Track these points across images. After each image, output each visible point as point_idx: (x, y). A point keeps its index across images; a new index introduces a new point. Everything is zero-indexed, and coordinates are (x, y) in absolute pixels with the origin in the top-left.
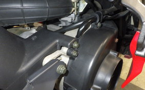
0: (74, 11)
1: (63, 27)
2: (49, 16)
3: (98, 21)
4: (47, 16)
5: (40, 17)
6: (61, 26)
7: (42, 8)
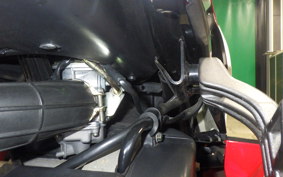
0: (98, 114)
1: (68, 157)
2: (43, 129)
3: (155, 128)
4: (37, 130)
5: (18, 133)
6: (61, 158)
7: (25, 108)
